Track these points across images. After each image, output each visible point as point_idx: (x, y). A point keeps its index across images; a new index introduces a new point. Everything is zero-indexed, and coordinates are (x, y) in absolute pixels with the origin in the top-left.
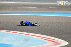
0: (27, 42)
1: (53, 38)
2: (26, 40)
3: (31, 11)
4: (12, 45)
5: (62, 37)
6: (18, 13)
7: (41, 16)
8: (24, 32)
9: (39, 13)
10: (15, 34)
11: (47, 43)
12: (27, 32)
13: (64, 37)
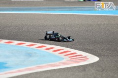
0: (31, 59)
1: (73, 51)
2: (29, 55)
3: (35, 5)
4: (6, 64)
5: (89, 48)
6: (13, 10)
7: (52, 14)
8: (25, 41)
9: (49, 9)
10: (10, 45)
11: (63, 59)
12: (30, 42)
13: (91, 48)
